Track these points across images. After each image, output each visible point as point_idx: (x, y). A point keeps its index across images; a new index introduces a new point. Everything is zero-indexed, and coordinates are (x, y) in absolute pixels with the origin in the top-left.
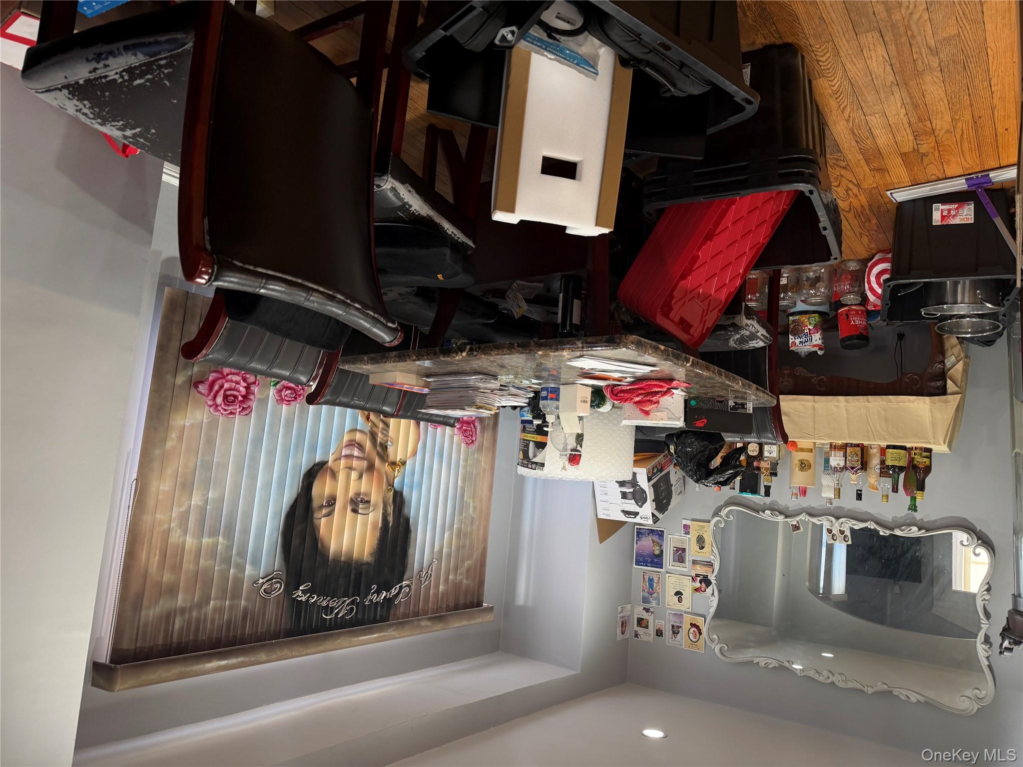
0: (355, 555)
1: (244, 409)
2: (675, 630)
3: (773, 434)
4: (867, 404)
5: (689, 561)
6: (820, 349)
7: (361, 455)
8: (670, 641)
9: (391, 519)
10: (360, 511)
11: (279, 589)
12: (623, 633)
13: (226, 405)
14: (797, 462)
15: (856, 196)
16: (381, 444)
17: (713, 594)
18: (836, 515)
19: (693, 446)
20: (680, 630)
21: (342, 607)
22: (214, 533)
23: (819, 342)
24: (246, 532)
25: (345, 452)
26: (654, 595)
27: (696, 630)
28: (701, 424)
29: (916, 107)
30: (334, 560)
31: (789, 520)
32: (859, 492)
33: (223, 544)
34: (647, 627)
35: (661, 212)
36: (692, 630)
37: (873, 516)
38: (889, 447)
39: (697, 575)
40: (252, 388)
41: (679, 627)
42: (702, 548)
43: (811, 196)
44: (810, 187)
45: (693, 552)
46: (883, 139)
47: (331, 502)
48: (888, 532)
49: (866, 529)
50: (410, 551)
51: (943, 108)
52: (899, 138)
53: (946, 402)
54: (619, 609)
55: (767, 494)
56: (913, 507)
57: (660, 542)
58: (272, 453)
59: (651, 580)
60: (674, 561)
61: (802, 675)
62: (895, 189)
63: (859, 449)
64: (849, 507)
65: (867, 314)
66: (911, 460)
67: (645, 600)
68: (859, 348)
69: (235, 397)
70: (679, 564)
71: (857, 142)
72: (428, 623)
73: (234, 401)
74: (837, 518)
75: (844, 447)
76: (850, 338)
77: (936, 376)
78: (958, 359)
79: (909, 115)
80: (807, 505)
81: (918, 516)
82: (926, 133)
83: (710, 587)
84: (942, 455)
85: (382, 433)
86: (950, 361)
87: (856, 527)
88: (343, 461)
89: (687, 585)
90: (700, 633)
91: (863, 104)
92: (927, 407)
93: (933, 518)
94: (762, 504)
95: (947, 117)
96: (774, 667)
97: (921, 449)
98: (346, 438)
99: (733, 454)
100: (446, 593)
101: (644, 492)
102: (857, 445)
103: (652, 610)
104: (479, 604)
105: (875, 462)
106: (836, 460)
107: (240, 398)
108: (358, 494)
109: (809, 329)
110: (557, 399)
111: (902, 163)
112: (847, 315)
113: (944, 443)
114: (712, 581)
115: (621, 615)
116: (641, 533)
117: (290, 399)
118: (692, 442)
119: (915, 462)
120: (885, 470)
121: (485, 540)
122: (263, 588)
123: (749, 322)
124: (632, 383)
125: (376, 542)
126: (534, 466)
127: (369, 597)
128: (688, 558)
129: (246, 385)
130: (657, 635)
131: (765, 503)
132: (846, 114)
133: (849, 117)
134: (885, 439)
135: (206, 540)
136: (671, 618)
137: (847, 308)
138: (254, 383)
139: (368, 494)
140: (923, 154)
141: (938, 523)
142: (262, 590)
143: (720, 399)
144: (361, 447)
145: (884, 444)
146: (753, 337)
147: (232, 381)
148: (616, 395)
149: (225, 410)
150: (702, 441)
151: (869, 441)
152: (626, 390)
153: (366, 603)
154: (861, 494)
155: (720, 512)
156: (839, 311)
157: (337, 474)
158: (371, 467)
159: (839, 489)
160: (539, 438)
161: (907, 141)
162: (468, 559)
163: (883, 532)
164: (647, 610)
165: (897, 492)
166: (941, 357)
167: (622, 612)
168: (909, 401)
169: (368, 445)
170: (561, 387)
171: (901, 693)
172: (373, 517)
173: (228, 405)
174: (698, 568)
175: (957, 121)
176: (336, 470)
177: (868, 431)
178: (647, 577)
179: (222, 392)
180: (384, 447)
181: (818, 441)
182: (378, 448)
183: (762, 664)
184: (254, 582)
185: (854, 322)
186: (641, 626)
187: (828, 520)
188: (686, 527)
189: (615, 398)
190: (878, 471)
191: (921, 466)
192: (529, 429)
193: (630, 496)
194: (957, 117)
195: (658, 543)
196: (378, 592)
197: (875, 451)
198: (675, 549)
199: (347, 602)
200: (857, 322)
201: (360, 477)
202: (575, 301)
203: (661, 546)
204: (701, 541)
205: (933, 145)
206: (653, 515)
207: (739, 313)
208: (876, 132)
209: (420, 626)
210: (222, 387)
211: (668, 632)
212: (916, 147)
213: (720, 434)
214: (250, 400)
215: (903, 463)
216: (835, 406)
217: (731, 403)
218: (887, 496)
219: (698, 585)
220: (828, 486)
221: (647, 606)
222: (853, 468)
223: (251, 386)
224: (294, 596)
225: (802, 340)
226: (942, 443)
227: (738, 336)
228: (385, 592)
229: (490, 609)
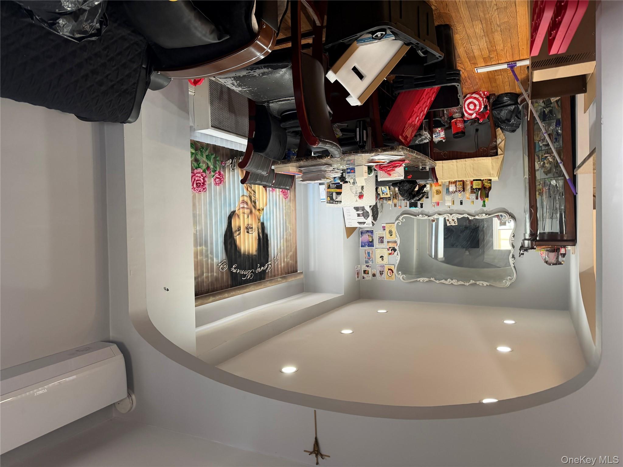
0: (250, 252)
1: (204, 189)
2: (381, 273)
3: (432, 179)
4: (465, 162)
5: (386, 242)
6: (444, 139)
7: (247, 207)
8: (379, 278)
9: (261, 235)
10: (250, 233)
11: (226, 267)
12: (358, 278)
13: (197, 188)
14: (435, 191)
15: (463, 73)
16: (254, 201)
17: (397, 255)
18: (450, 213)
19: (407, 186)
20: (383, 272)
21: (248, 274)
22: (201, 245)
23: (444, 136)
24: (212, 243)
25: (242, 206)
26: (370, 259)
27: (390, 271)
28: (409, 177)
29: (490, 42)
30: (243, 254)
31: (430, 218)
32: (461, 201)
33: (205, 249)
34: (368, 274)
35: (399, 93)
36: (389, 272)
37: (466, 212)
38: (474, 180)
39: (390, 248)
40: (205, 179)
41: (383, 271)
42: (392, 235)
43: (458, 87)
44: (458, 84)
45: (387, 238)
46: (477, 53)
47: (239, 229)
48: (473, 218)
49: (464, 217)
50: (269, 249)
51: (500, 43)
52: (483, 53)
53: (498, 158)
54: (356, 267)
55: (422, 207)
56: (484, 205)
57: (372, 235)
58: (216, 208)
59: (369, 253)
60: (379, 243)
61: (439, 282)
62: (478, 67)
63: (462, 182)
64: (456, 209)
65: (464, 122)
66: (483, 185)
67: (367, 262)
68: (460, 138)
69: (200, 184)
70: (381, 244)
71: (467, 54)
72: (281, 279)
73: (200, 186)
74: (451, 214)
75: (455, 182)
76: (457, 133)
77: (494, 148)
78: (502, 139)
79: (488, 45)
80: (438, 210)
81: (485, 209)
82: (493, 51)
83: (396, 252)
84: (495, 182)
85: (253, 196)
86: (499, 141)
87: (459, 217)
88: (241, 210)
89: (385, 253)
90: (393, 272)
91: (471, 42)
92: (490, 161)
93: (491, 210)
94: (417, 212)
95: (502, 46)
96: (427, 281)
97: (487, 180)
98: (241, 199)
99: (421, 188)
100: (284, 267)
101: (368, 212)
102: (461, 181)
103: (370, 266)
104: (296, 271)
105: (468, 187)
106: (452, 188)
107: (202, 184)
108: (248, 225)
109: (439, 130)
110: (354, 172)
111: (483, 61)
112: (456, 123)
113: (497, 176)
114: (397, 249)
115: (357, 270)
116: (363, 233)
117: (219, 183)
118: (406, 185)
119: (485, 186)
120: (473, 190)
121: (296, 243)
122: (221, 267)
123: (425, 133)
124: (388, 163)
125: (257, 246)
126: (336, 203)
127: (258, 270)
128: (385, 240)
129: (203, 178)
130: (373, 276)
131: (419, 212)
132: (464, 46)
133: (465, 46)
134: (473, 177)
135: (199, 248)
136: (379, 268)
137: (455, 120)
138: (206, 177)
139: (252, 225)
140: (492, 58)
141: (493, 211)
142: (220, 268)
143: (416, 166)
144: (247, 204)
145: (472, 179)
146: (426, 138)
147: (198, 177)
148: (382, 169)
149: (197, 190)
150: (410, 184)
151: (466, 178)
152: (386, 166)
153: (257, 272)
154: (462, 202)
155: (399, 218)
156: (452, 121)
157: (240, 216)
158: (251, 212)
159: (454, 201)
160: (338, 190)
161: (486, 53)
162: (291, 252)
163: (471, 218)
164: (368, 266)
165: (478, 199)
166: (495, 139)
167: (357, 268)
168: (483, 160)
169: (249, 202)
170: (355, 167)
171: (480, 283)
172: (254, 235)
173: (198, 188)
174: (390, 244)
175: (505, 47)
176: (239, 214)
177: (466, 174)
178: (367, 252)
179: (195, 182)
180: (255, 203)
181: (443, 181)
182: (253, 203)
183: (421, 281)
184: (217, 265)
185: (459, 126)
186: (365, 274)
187: (447, 215)
188: (384, 227)
189: (381, 169)
190: (470, 191)
191: (487, 187)
192: (332, 187)
193: (361, 215)
194: (505, 45)
195: (371, 236)
196: (260, 267)
197: (468, 183)
198: (379, 238)
199: (250, 272)
200: (460, 126)
201: (248, 217)
202: (364, 131)
203: (372, 237)
204: (391, 232)
205: (495, 54)
206: (372, 222)
207: (422, 129)
208: (475, 51)
209: (277, 281)
210: (195, 179)
211: (378, 274)
212: (489, 56)
213: (415, 181)
214: (205, 184)
215: (480, 187)
216: (452, 164)
217: (421, 168)
218: (473, 202)
219: (390, 252)
220: (448, 200)
221: (367, 264)
222: (459, 191)
223: (205, 178)
224: (231, 270)
225: (436, 136)
226: (496, 176)
227: (420, 139)
228: (262, 267)
229: (302, 273)
